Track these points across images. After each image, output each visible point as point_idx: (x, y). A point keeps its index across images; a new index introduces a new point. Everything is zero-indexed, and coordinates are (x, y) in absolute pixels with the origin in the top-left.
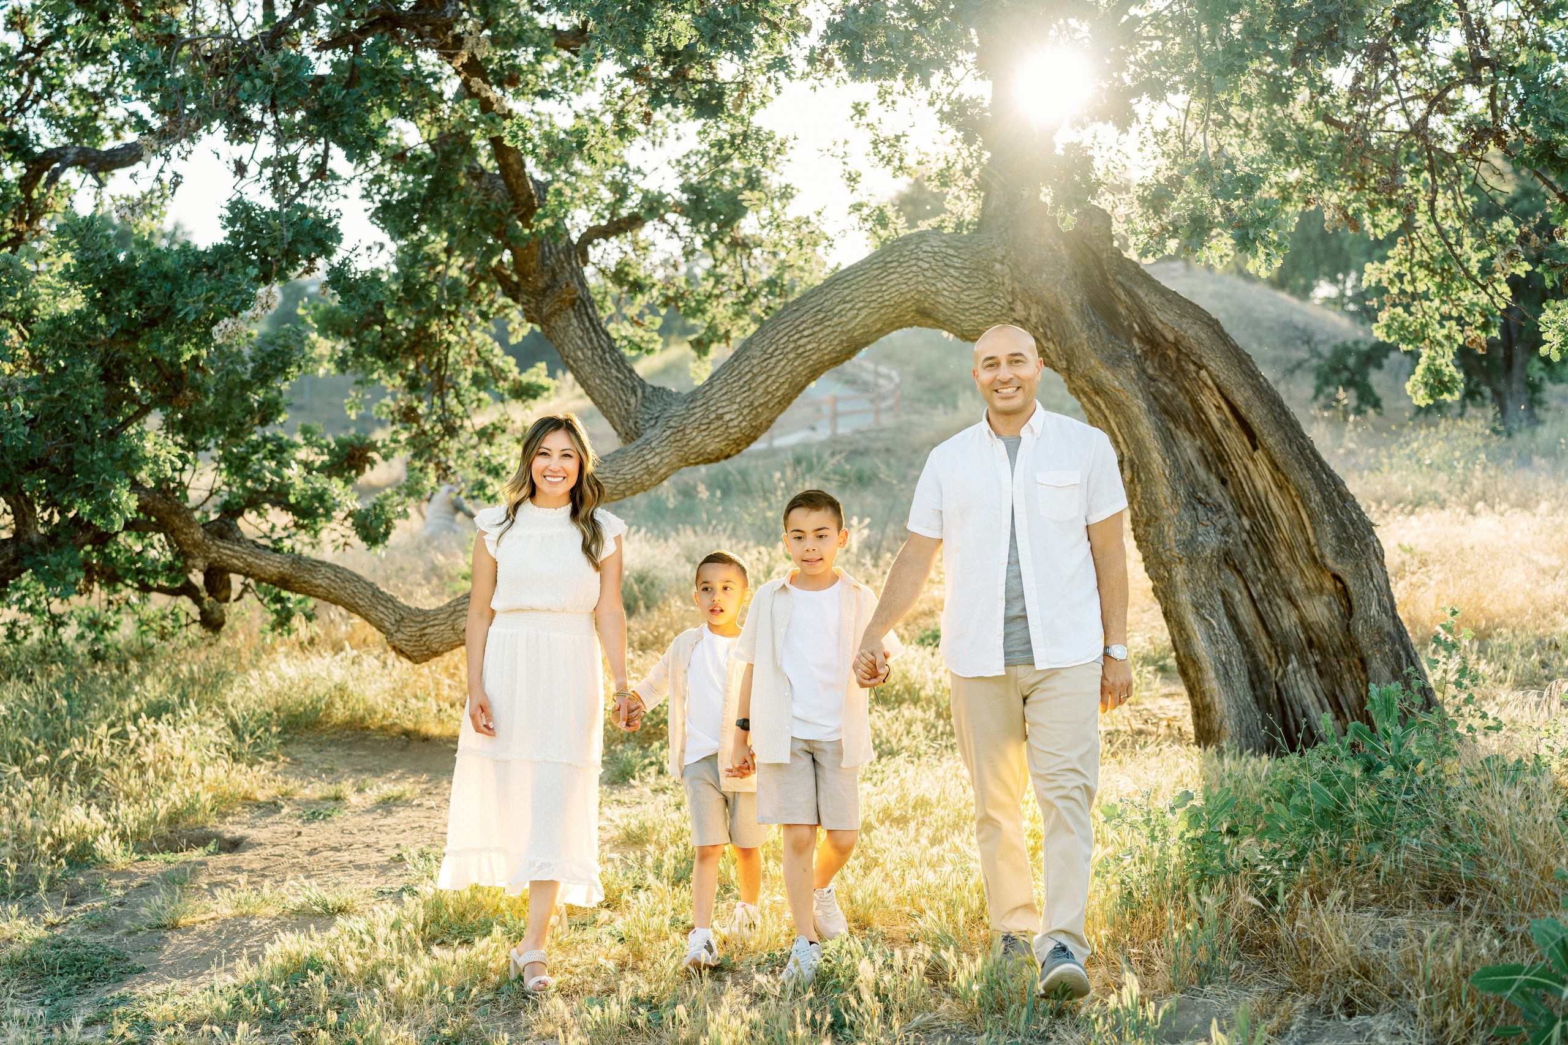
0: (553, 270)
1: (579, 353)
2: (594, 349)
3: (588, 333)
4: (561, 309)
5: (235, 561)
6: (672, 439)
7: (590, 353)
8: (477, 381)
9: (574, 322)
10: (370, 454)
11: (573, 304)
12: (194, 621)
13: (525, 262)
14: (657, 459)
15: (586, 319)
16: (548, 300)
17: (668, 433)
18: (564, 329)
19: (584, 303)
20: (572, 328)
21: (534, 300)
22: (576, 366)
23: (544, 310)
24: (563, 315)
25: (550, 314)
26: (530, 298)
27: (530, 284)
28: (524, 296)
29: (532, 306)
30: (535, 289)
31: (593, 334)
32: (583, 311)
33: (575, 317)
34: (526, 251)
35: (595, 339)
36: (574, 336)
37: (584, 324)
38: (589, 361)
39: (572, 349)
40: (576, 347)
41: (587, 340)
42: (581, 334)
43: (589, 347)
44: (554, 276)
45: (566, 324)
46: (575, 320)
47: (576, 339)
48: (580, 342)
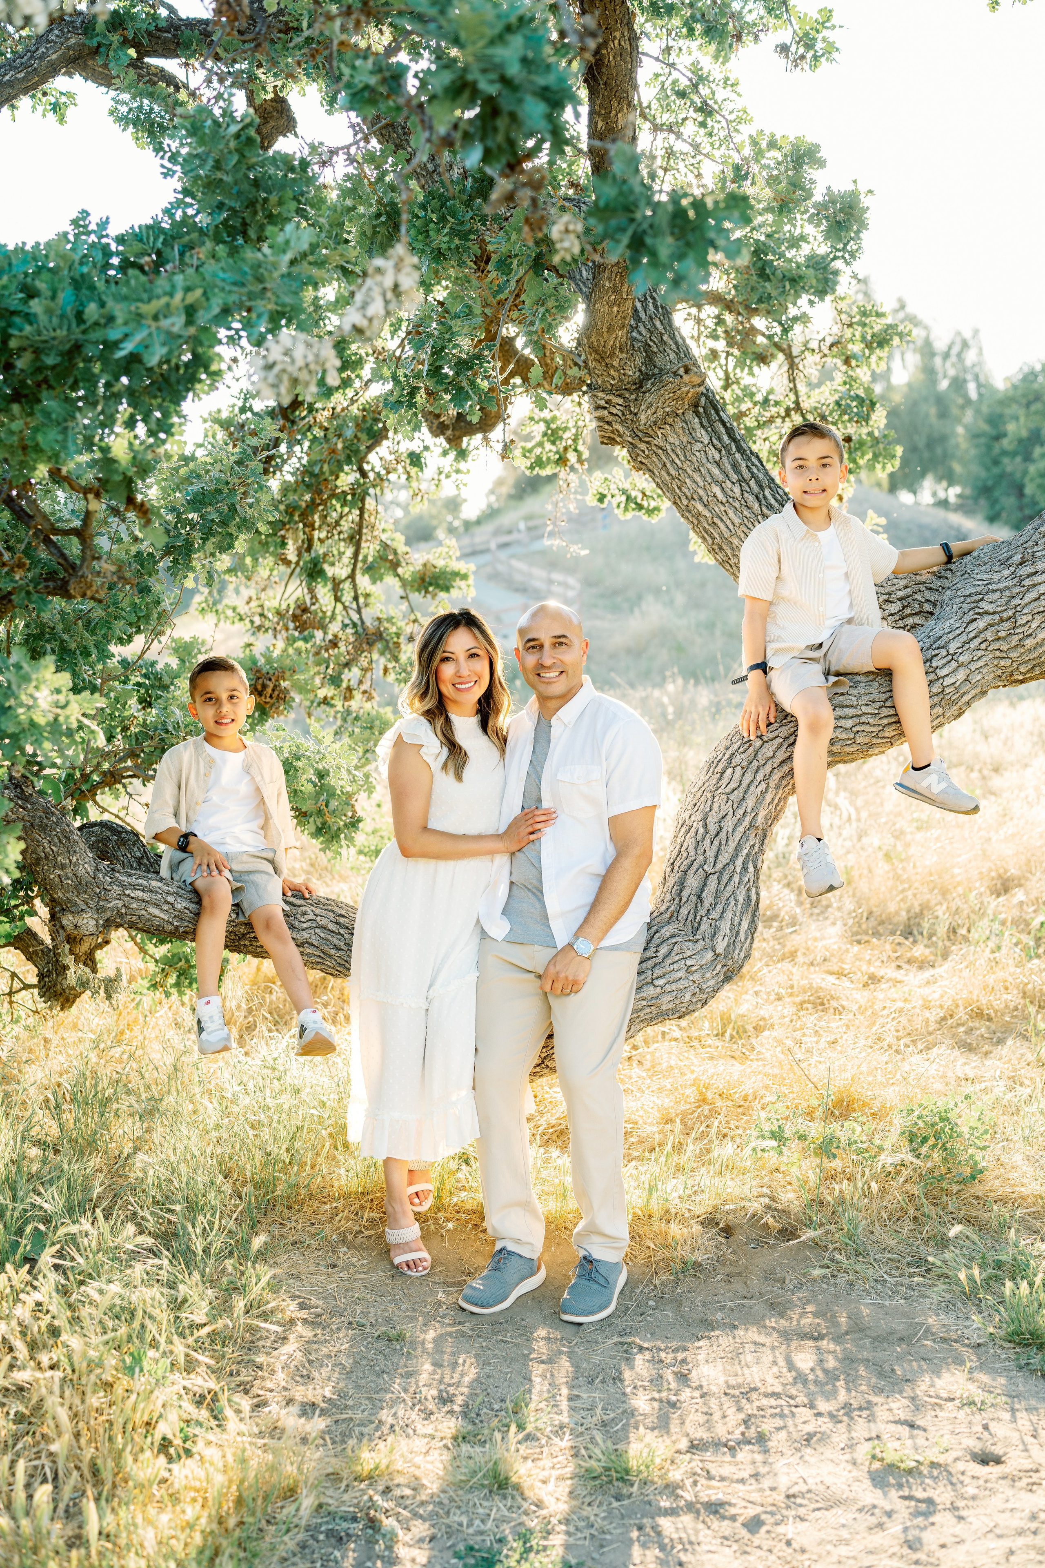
1: (716, 490)
2: (742, 480)
3: (729, 453)
4: (675, 414)
6: (989, 635)
7: (737, 489)
9: (702, 435)
11: (696, 406)
12: (26, 987)
14: (961, 675)
15: (723, 430)
16: (649, 398)
17: (981, 624)
18: (683, 449)
19: (711, 402)
20: (698, 446)
21: (620, 401)
22: (706, 513)
23: (643, 417)
24: (679, 424)
25: (655, 423)
26: (611, 397)
27: (612, 372)
28: (600, 394)
29: (615, 411)
30: (621, 380)
31: (738, 456)
32: (714, 416)
33: (702, 426)
34: (615, 309)
35: (743, 465)
36: (704, 461)
37: (719, 439)
38: (737, 505)
39: (701, 484)
40: (709, 480)
41: (729, 467)
42: (717, 456)
43: (735, 478)
44: (650, 359)
45: (685, 440)
46: (703, 432)
47: (709, 466)
48: (716, 471)
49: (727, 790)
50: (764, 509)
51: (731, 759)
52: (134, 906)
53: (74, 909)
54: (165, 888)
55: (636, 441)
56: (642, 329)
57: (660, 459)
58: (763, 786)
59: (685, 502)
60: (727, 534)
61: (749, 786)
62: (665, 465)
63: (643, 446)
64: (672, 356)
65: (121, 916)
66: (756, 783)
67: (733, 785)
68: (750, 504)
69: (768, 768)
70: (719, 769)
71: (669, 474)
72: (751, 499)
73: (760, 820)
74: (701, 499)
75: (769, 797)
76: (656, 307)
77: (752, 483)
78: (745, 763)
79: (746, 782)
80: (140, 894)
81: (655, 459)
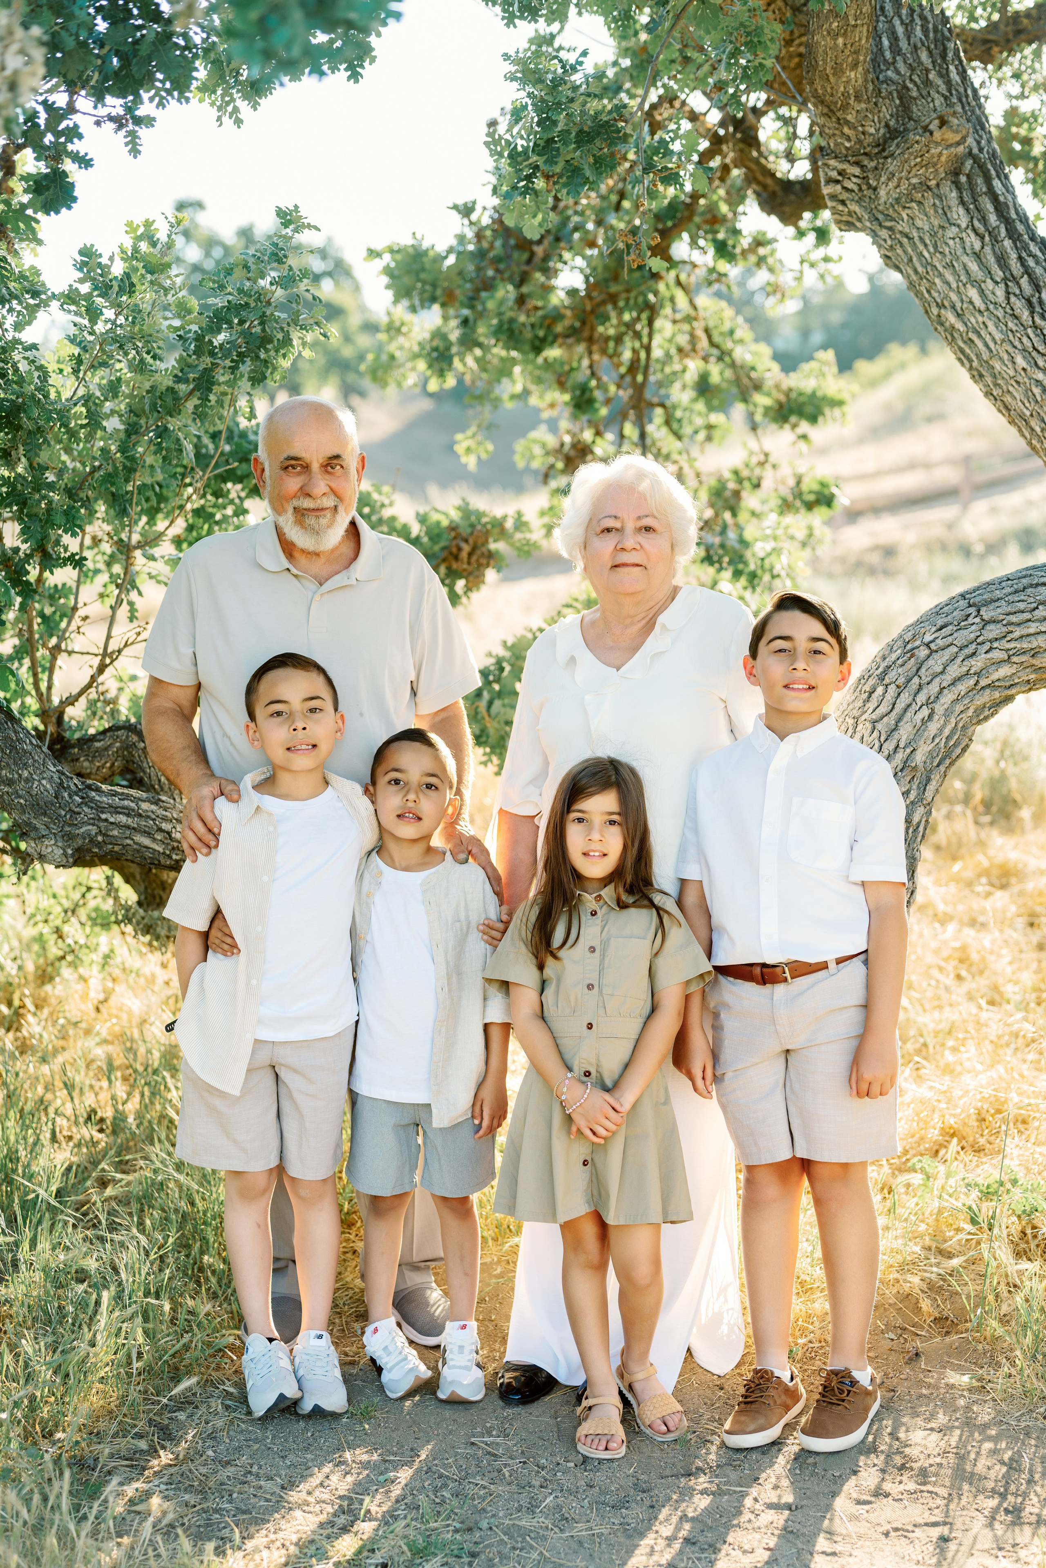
0: (903, 92)
1: (973, 293)
2: (1009, 279)
3: (995, 240)
4: (925, 187)
5: (146, 841)
7: (1000, 292)
8: (703, 387)
9: (960, 216)
10: (493, 546)
11: (956, 173)
13: (838, 70)
15: (990, 207)
16: (892, 165)
18: (933, 235)
19: (982, 167)
20: (955, 230)
21: (856, 171)
22: (960, 326)
23: (882, 193)
24: (930, 200)
25: (898, 200)
26: (845, 166)
27: (846, 130)
28: (832, 162)
29: (850, 185)
30: (859, 141)
31: (1007, 243)
32: (982, 187)
33: (962, 203)
34: (840, 41)
35: (1014, 256)
36: (960, 252)
37: (984, 220)
38: (1000, 313)
39: (954, 285)
40: (964, 278)
41: (991, 260)
42: (977, 245)
43: (999, 274)
44: (905, 109)
45: (936, 223)
46: (961, 211)
47: (965, 259)
48: (973, 267)
49: (874, 716)
50: (1037, 319)
51: (885, 673)
52: (115, 833)
53: (33, 834)
54: (161, 812)
55: (876, 227)
56: (901, 65)
57: (905, 252)
58: (925, 712)
59: (935, 311)
60: (985, 356)
61: (905, 710)
62: (910, 260)
63: (884, 233)
64: (939, 101)
65: (99, 845)
66: (914, 707)
67: (883, 709)
68: (1017, 312)
69: (934, 688)
70: (867, 688)
71: (916, 271)
72: (1018, 305)
73: (919, 758)
74: (953, 307)
75: (933, 727)
76: (925, 31)
77: (1024, 281)
78: (901, 681)
79: (900, 706)
80: (123, 819)
81: (899, 251)
